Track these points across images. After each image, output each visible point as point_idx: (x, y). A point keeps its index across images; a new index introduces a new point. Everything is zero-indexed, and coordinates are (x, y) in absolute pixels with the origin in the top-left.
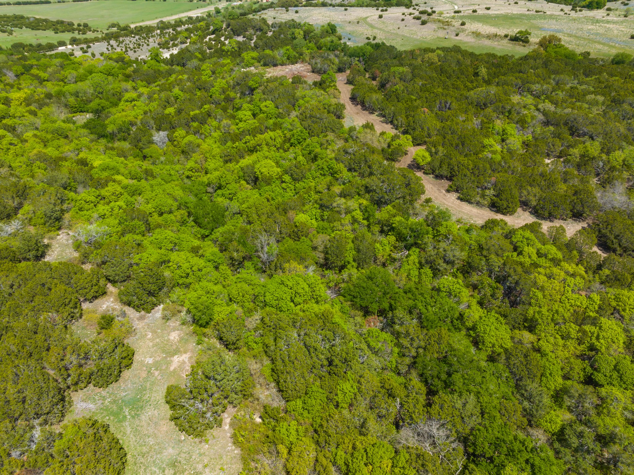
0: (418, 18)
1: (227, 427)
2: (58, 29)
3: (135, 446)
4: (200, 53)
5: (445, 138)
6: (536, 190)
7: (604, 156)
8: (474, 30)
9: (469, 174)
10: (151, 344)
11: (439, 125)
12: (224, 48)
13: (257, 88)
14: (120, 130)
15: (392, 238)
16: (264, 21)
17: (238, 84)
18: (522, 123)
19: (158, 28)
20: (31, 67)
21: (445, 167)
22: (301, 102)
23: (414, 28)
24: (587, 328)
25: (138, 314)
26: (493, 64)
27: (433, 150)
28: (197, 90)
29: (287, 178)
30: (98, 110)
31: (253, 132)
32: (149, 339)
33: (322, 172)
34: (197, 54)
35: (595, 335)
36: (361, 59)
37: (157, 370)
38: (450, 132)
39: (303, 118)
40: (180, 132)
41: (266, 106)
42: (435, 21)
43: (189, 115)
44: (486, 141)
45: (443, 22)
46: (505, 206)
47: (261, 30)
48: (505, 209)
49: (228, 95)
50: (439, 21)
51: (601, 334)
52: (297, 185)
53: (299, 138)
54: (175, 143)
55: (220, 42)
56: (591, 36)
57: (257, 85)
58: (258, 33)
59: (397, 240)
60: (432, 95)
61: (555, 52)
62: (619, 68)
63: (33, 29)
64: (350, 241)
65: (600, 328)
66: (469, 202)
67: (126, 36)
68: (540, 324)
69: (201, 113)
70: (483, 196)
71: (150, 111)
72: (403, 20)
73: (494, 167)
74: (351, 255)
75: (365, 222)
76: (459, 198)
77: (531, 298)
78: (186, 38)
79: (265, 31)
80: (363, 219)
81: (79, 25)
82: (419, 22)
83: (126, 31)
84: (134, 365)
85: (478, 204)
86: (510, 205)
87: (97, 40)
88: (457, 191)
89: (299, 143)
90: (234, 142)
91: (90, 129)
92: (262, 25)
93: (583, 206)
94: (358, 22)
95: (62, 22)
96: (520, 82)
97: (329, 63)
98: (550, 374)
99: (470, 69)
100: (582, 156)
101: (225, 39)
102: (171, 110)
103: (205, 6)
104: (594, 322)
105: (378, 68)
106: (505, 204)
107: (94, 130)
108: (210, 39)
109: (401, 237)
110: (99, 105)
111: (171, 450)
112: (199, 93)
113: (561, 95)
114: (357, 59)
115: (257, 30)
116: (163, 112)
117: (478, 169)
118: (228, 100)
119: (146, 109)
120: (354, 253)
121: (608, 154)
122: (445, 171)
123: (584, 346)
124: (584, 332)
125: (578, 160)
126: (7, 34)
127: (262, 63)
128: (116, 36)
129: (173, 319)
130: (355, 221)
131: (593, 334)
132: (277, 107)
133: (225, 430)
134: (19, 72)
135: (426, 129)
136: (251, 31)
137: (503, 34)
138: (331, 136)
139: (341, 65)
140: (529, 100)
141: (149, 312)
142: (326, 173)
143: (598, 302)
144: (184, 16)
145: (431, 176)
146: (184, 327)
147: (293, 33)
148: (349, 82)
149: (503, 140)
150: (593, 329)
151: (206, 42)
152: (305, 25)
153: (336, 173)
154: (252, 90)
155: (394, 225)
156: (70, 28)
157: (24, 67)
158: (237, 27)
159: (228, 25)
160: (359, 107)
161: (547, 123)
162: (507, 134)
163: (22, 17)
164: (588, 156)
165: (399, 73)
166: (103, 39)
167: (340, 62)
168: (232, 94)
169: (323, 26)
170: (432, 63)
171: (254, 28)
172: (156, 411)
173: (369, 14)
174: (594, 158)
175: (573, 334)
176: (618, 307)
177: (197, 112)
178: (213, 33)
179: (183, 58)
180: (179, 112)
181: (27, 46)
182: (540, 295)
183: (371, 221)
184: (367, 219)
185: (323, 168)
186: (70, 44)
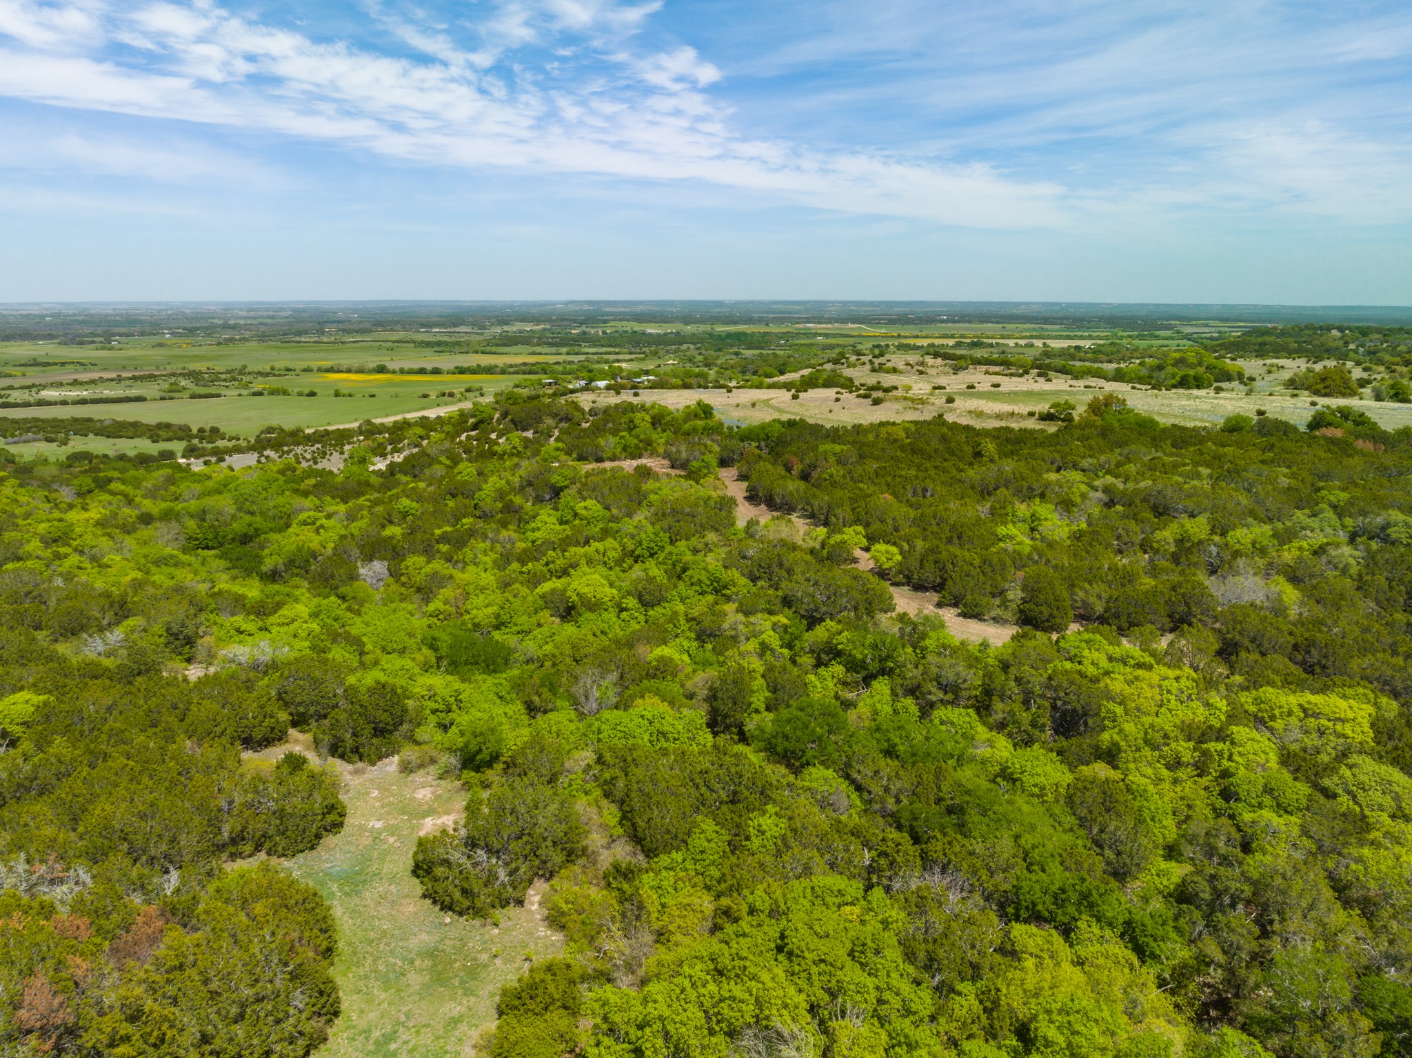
0: (865, 397)
1: (535, 907)
2: (158, 436)
3: (352, 931)
4: (448, 458)
5: (925, 529)
6: (1099, 588)
7: (1217, 538)
8: (972, 408)
9: (973, 572)
10: (377, 804)
11: (912, 513)
12: (496, 448)
13: (567, 487)
14: (290, 563)
15: (838, 669)
16: (575, 405)
17: (530, 484)
18: (1066, 505)
19: (361, 433)
20: (110, 480)
21: (930, 567)
22: (652, 497)
23: (860, 411)
24: (1212, 746)
25: (350, 767)
26: (1007, 440)
27: (906, 547)
28: (448, 497)
29: (631, 602)
30: (245, 535)
31: (564, 544)
32: (375, 798)
33: (698, 588)
34: (443, 459)
35: (1226, 756)
36: (763, 444)
37: (392, 835)
38: (934, 522)
39: (659, 516)
40: (414, 561)
41: (586, 508)
42: (897, 399)
43: (433, 534)
44: (1001, 530)
45: (913, 400)
46: (1046, 614)
47: (567, 419)
48: (1048, 621)
49: (511, 500)
50: (905, 399)
51: (1235, 751)
52: (651, 613)
53: (652, 545)
54: (404, 579)
55: (488, 440)
56: (1188, 413)
57: (566, 483)
58: (563, 425)
59: (848, 671)
60: (898, 480)
61: (1119, 420)
62: (1235, 436)
63: (108, 437)
64: (758, 676)
65: (1233, 743)
66: (978, 617)
67: (298, 444)
68: (1125, 751)
69: (457, 531)
70: (1004, 605)
71: (352, 535)
72: (837, 400)
73: (1019, 561)
74: (762, 699)
75: (786, 651)
76: (959, 615)
77: (1104, 718)
78: (422, 438)
79: (576, 420)
80: (782, 647)
81: (201, 430)
82: (869, 401)
83: (296, 437)
84: (347, 829)
85: (996, 620)
86: (1055, 612)
87: (238, 450)
88: (955, 605)
89: (652, 555)
90: (523, 563)
91: (231, 560)
92: (571, 410)
93: (1187, 604)
94: (753, 405)
95: (168, 426)
96: (1058, 457)
97: (703, 448)
98: (1153, 819)
99: (966, 448)
100: (1180, 542)
101: (499, 437)
102: (391, 531)
103: (452, 403)
104: (1221, 735)
105: (795, 454)
106: (1046, 611)
107: (239, 563)
108: (468, 438)
109: (853, 665)
110: (250, 525)
111: (424, 937)
112: (451, 504)
113: (1132, 468)
114: (754, 444)
115: (561, 420)
116: (379, 533)
117: (990, 565)
118: (509, 509)
119: (343, 532)
120: (767, 694)
121: (1223, 534)
122: (930, 573)
123: (1210, 777)
124: (1205, 753)
125: (1173, 549)
126: (55, 444)
127: (574, 456)
128: (277, 446)
129: (422, 772)
130: (764, 648)
131: (1220, 754)
132: (607, 508)
133: (530, 912)
134: (84, 489)
135: (890, 521)
136: (549, 421)
137: (1026, 413)
138: (711, 537)
139: (725, 455)
140: (1076, 476)
141: (373, 764)
142: (705, 588)
143: (1224, 709)
144: (412, 416)
145: (906, 588)
146: (442, 782)
147: (631, 421)
148: (742, 477)
149: (1032, 530)
150: (1220, 746)
151: (461, 442)
152: (653, 407)
153: (725, 587)
154: (557, 492)
155: (840, 647)
156: (182, 434)
157: (95, 480)
158: (523, 414)
159: (505, 415)
160: (763, 507)
161: (1110, 504)
162: (1039, 519)
163: (90, 420)
164: (1189, 540)
165: (835, 454)
166: (251, 449)
167: (724, 448)
168: (518, 500)
169: (688, 407)
170: (895, 441)
171: (554, 415)
172: (392, 887)
173: (772, 396)
174: (1200, 542)
175: (1187, 757)
176: (1260, 714)
177: (448, 529)
178: (475, 427)
179: (414, 466)
180: (412, 531)
181: (97, 456)
182: (1119, 710)
183: (797, 648)
184: (790, 646)
185: (700, 581)
186: (183, 457)
